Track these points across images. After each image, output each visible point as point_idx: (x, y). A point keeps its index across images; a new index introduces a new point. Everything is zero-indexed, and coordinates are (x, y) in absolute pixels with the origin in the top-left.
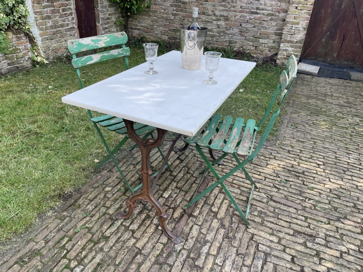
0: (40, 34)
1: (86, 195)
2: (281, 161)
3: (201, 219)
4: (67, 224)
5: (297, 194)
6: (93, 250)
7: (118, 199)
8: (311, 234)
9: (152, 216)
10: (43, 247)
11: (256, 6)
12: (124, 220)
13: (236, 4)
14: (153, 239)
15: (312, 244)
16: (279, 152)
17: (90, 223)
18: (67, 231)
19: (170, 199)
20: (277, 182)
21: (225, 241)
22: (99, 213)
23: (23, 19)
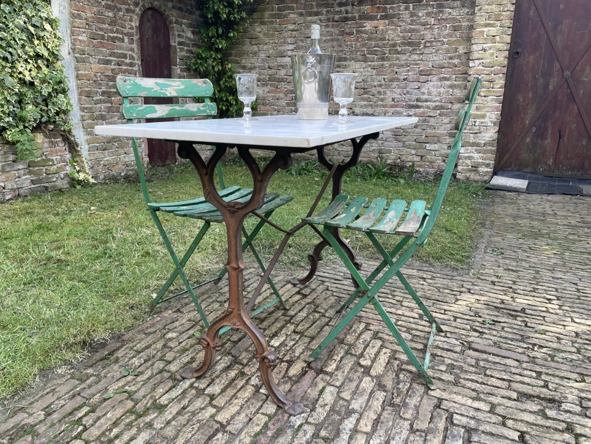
0: (87, 140)
1: (131, 345)
2: (481, 295)
3: (340, 377)
4: (90, 386)
5: (517, 340)
6: (134, 426)
7: (188, 350)
8: (551, 397)
9: (249, 373)
10: (40, 421)
11: (417, 97)
12: (196, 381)
13: (385, 96)
14: (249, 407)
15: (556, 412)
16: (475, 283)
17: (134, 385)
18: (88, 397)
19: (283, 349)
20: (477, 324)
21: (386, 410)
22: (152, 369)
23: (62, 115)
